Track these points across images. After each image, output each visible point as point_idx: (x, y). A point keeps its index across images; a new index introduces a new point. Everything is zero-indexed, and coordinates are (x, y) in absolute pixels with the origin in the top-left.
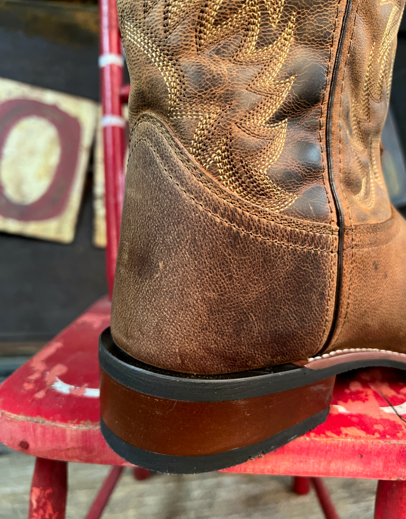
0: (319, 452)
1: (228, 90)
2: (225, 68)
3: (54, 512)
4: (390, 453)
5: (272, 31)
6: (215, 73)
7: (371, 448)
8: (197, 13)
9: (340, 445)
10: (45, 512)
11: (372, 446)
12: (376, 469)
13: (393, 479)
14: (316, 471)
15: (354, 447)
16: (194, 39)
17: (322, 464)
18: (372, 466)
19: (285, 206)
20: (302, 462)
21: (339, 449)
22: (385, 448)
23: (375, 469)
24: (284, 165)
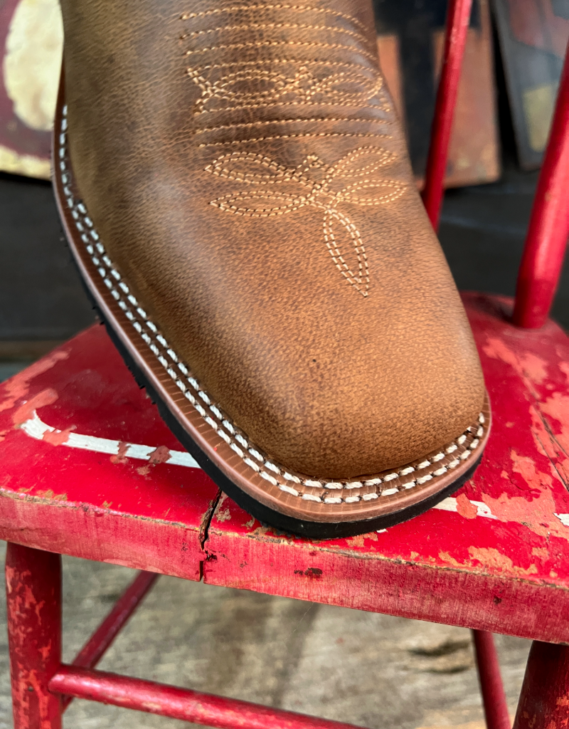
0: (423, 585)
3: (38, 601)
4: (552, 602)
7: (517, 591)
9: (461, 579)
10: (24, 600)
11: (519, 588)
12: (524, 624)
13: (552, 642)
14: (415, 612)
15: (486, 584)
17: (427, 603)
18: (516, 618)
20: (391, 595)
21: (459, 584)
22: (543, 593)
23: (521, 623)
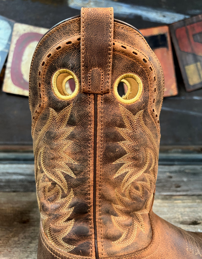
1: (50, 213)
2: (50, 205)
5: (65, 194)
6: (47, 207)
8: (43, 189)
16: (43, 195)
19: (69, 250)
24: (69, 236)
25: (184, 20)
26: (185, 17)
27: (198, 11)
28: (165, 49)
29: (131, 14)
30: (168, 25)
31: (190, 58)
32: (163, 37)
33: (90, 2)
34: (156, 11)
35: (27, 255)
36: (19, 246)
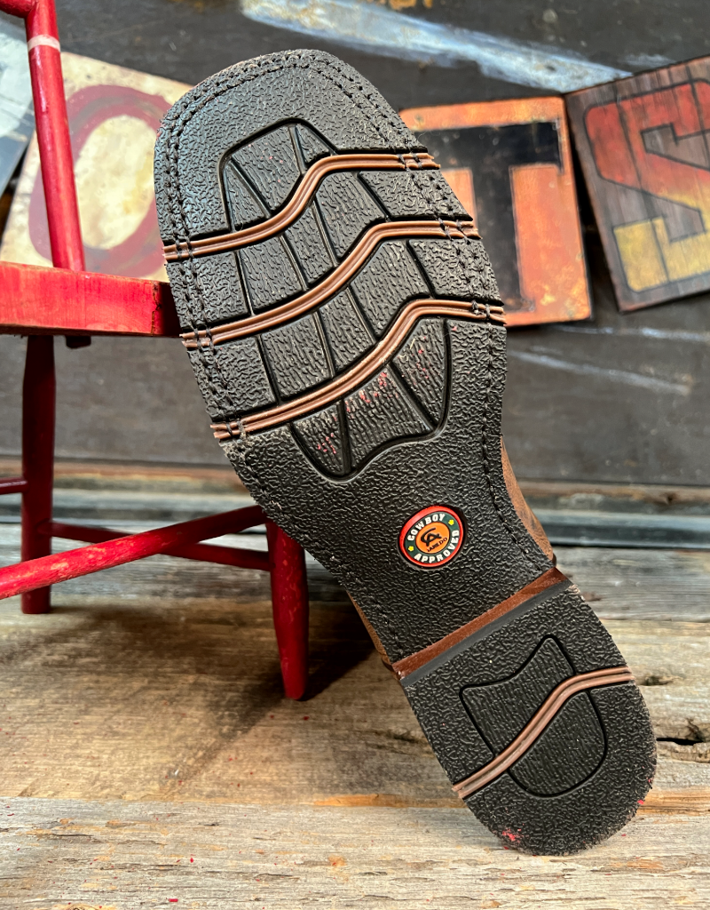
25: (614, 84)
26: (617, 74)
27: (658, 59)
28: (552, 168)
29: (444, 55)
30: (563, 95)
31: (632, 203)
32: (546, 129)
33: (314, 5)
34: (524, 49)
35: (75, 741)
36: (45, 720)
